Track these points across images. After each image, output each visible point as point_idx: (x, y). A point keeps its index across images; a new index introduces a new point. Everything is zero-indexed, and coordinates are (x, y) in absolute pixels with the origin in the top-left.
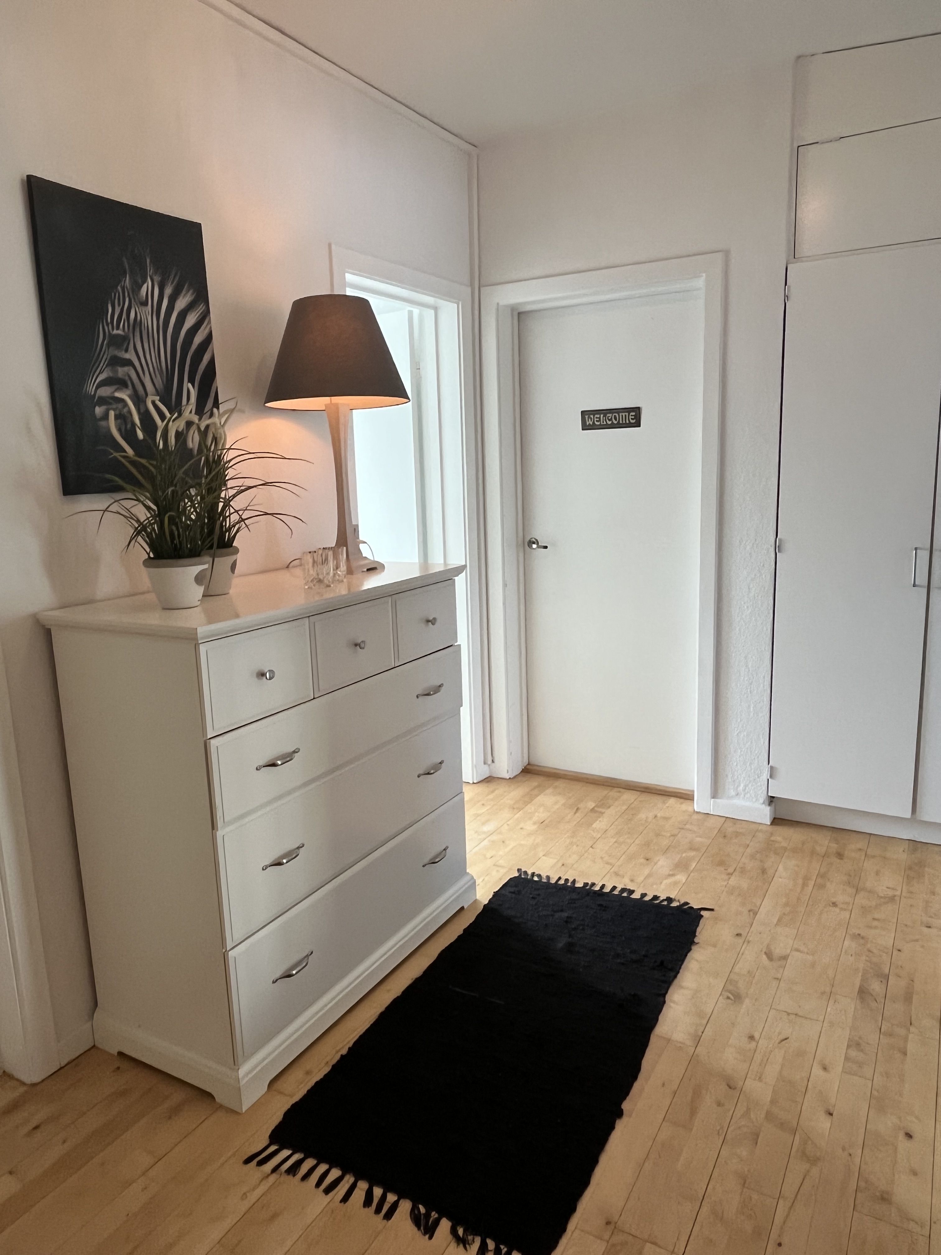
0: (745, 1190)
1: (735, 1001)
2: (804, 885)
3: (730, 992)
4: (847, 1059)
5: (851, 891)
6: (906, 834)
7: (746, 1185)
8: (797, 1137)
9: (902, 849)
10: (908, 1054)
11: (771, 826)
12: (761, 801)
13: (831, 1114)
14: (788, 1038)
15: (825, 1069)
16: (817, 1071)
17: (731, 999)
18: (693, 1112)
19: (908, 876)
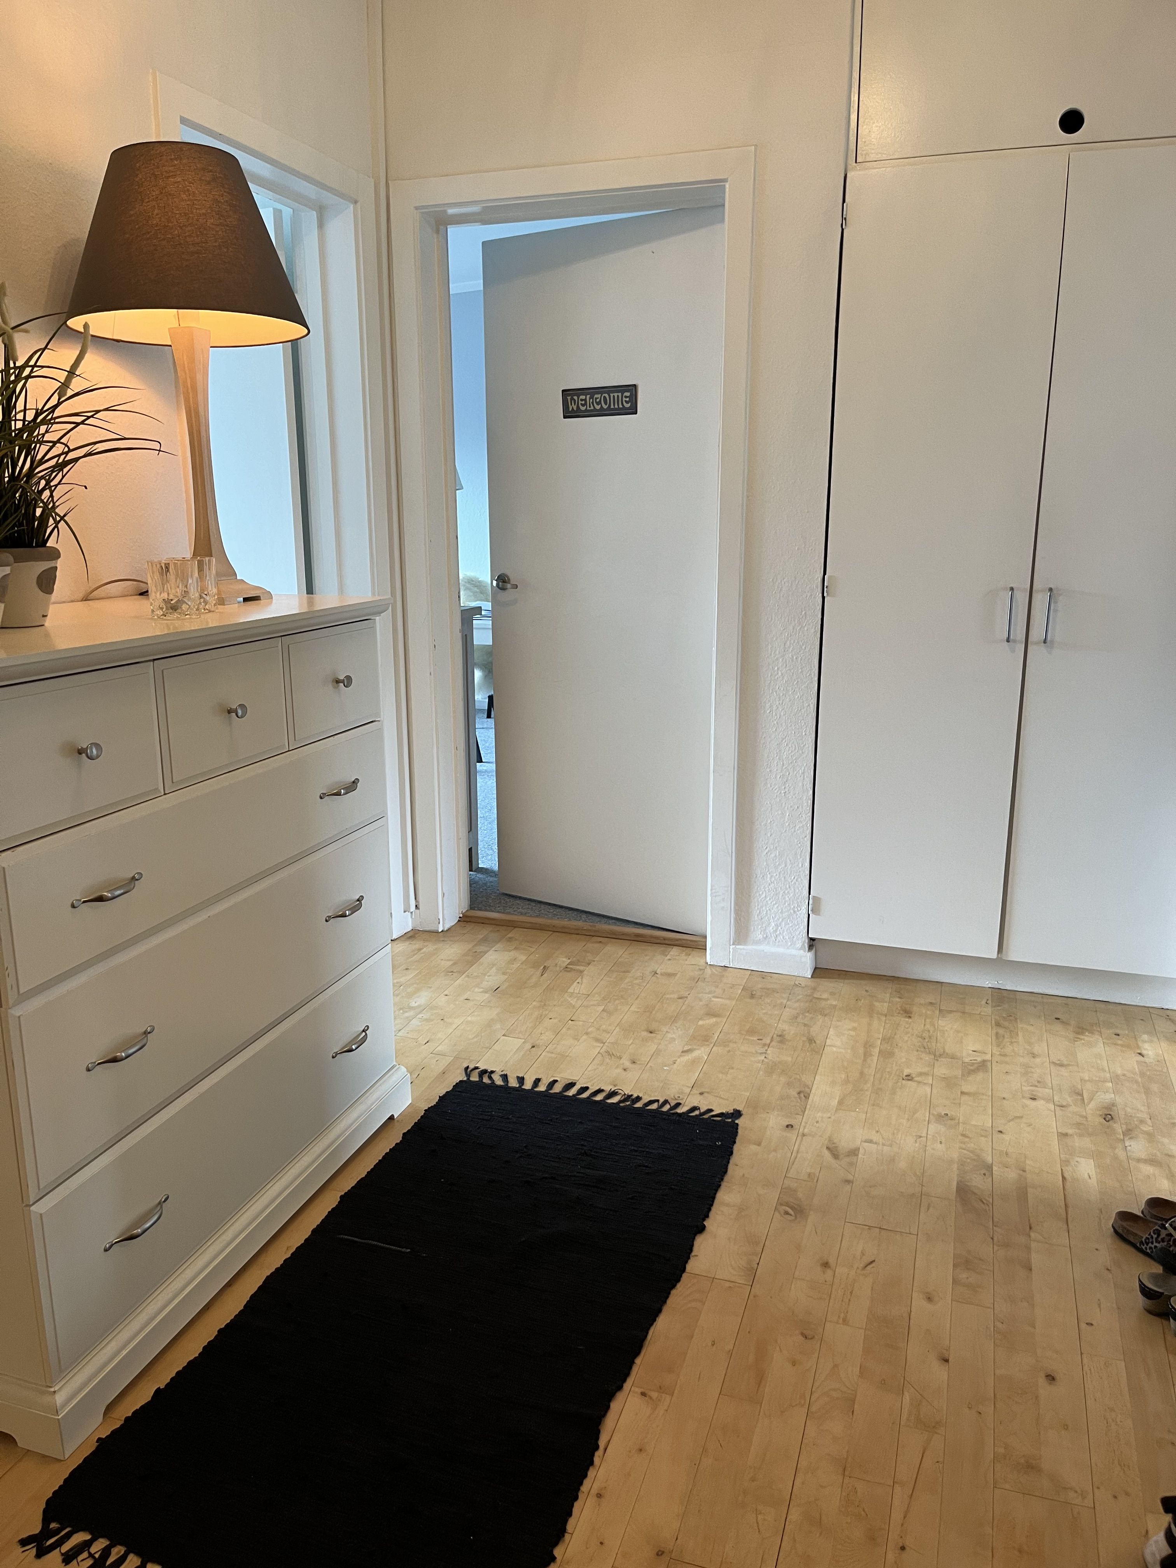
0: (847, 1480)
1: (796, 1217)
2: (867, 1055)
3: (787, 1205)
4: (955, 1281)
5: (927, 1058)
6: (988, 981)
7: (847, 1473)
8: (907, 1396)
9: (984, 1002)
10: (1033, 1268)
11: (813, 979)
12: (799, 945)
13: (947, 1361)
14: (874, 1261)
15: (929, 1299)
16: (918, 1302)
17: (791, 1215)
18: (760, 1378)
19: (997, 1034)
